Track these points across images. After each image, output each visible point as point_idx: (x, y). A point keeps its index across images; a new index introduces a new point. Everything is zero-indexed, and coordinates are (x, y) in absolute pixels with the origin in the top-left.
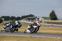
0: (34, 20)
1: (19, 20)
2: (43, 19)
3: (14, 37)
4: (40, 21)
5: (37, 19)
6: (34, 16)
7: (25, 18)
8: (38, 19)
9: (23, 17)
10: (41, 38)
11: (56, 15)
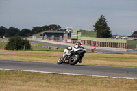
0: (61, 37)
1: (26, 36)
2: (80, 34)
3: (16, 73)
4: (73, 39)
5: (66, 35)
6: (59, 27)
7: (41, 31)
8: (70, 34)
9: (37, 30)
10: (76, 76)
11: (108, 26)
